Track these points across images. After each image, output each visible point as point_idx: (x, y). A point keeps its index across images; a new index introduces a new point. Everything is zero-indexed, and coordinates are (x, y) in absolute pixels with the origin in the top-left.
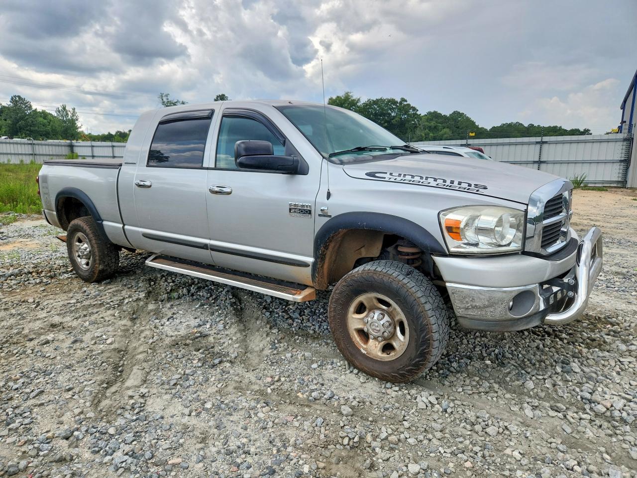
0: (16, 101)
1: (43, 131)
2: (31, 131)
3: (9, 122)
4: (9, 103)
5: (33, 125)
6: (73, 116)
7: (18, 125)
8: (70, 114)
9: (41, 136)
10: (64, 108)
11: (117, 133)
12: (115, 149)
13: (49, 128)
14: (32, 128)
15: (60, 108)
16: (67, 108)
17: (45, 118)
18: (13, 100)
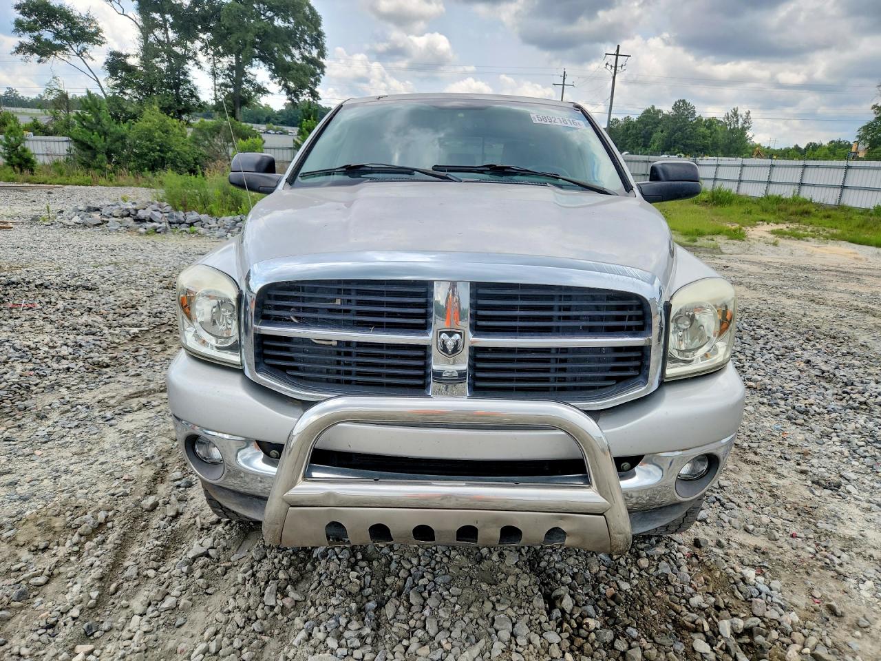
0: (679, 107)
1: (699, 145)
2: (685, 145)
3: (665, 134)
4: (671, 110)
5: (690, 137)
6: (745, 122)
7: (673, 138)
8: (741, 121)
9: (697, 151)
10: (735, 114)
11: (808, 146)
12: (808, 171)
13: (709, 141)
14: (688, 141)
15: (730, 114)
16: (738, 113)
17: (709, 128)
18: (676, 107)
